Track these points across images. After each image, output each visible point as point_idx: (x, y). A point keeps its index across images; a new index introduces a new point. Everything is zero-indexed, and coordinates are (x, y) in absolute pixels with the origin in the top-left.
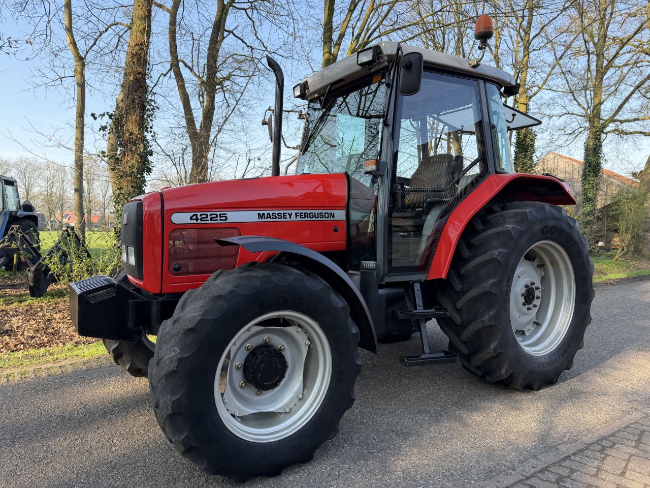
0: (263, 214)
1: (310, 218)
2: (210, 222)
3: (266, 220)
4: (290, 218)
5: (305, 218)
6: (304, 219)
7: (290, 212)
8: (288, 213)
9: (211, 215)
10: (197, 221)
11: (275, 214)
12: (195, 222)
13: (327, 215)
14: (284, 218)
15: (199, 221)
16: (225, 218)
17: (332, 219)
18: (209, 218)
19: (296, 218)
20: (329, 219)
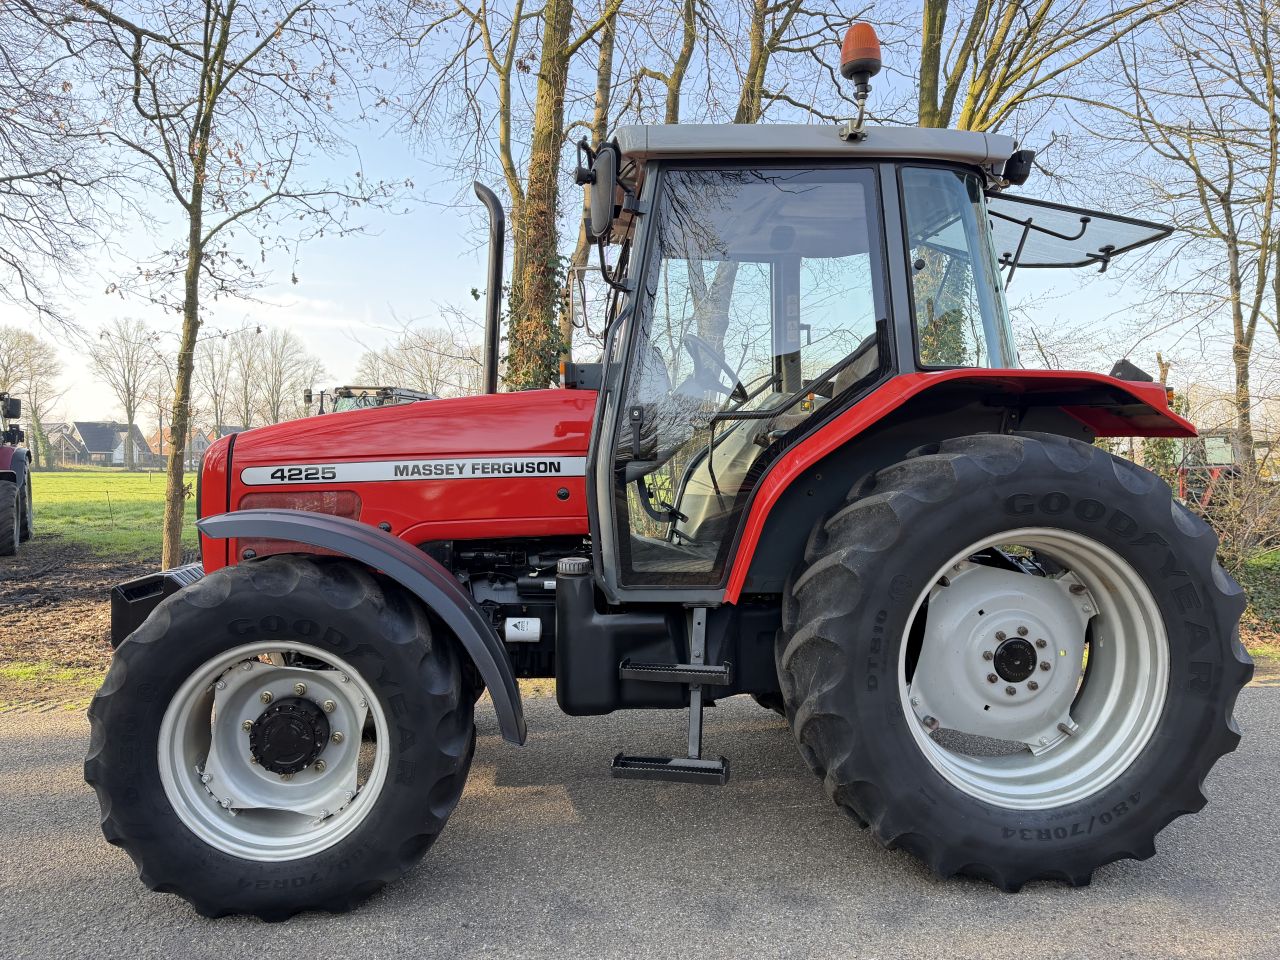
0: (406, 467)
1: (505, 472)
2: (304, 481)
3: (410, 477)
4: (461, 473)
5: (493, 472)
6: (490, 475)
7: (461, 462)
8: (458, 465)
9: (306, 470)
10: (283, 480)
11: (430, 466)
12: (279, 481)
13: (542, 467)
14: (447, 473)
15: (286, 481)
16: (331, 475)
17: (554, 473)
18: (303, 476)
19: (473, 473)
20: (548, 474)
